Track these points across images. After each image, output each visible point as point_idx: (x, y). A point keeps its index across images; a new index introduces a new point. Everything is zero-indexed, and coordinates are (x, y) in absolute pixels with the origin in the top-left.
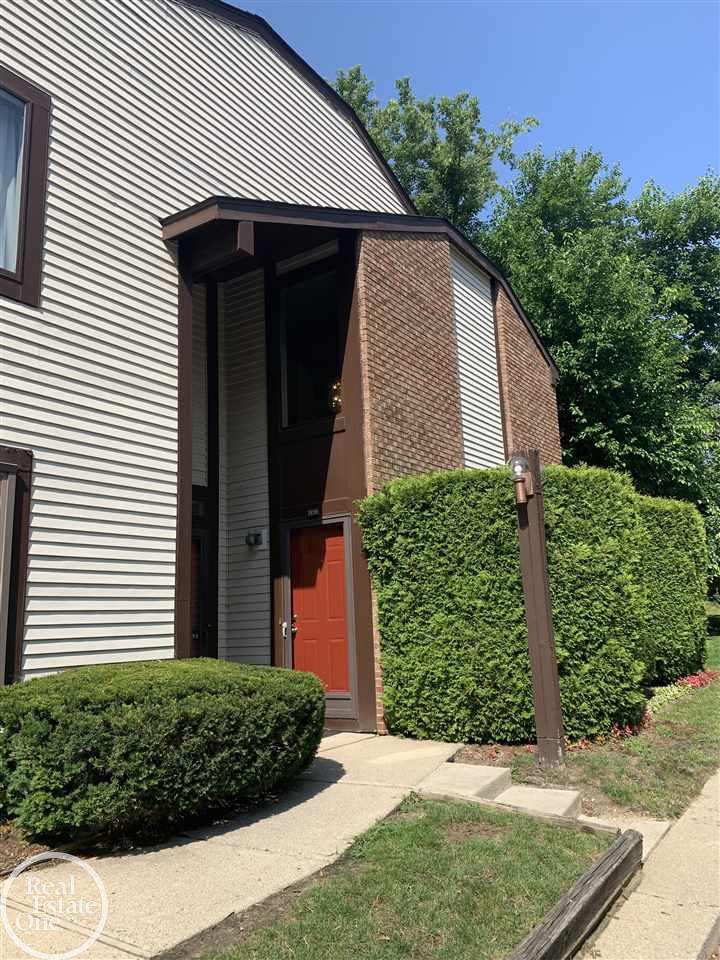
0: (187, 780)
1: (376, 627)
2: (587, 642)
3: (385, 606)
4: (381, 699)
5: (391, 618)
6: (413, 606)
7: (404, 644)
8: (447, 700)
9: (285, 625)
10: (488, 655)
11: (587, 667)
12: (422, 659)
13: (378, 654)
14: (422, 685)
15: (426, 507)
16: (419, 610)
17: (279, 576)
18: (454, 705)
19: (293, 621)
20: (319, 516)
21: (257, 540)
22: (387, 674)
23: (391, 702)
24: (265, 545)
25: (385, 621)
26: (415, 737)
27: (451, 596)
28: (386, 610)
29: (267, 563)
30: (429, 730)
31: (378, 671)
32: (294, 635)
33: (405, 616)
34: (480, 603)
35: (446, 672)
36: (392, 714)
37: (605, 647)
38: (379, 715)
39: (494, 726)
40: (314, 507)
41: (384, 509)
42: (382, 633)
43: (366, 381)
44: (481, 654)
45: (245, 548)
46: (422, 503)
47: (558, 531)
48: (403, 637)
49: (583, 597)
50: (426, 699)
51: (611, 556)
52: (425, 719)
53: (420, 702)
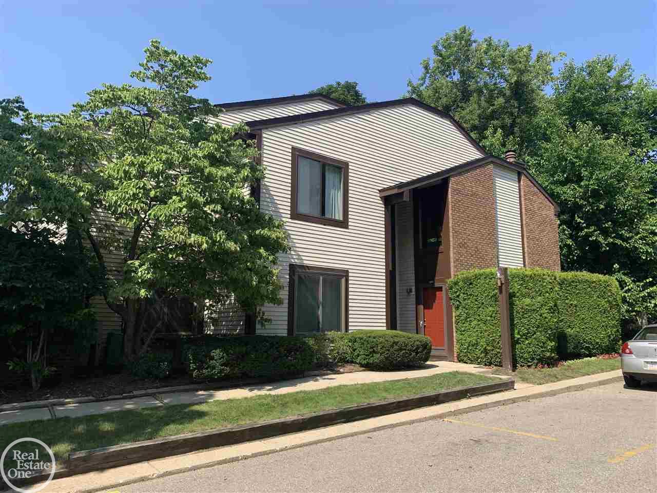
0: (395, 356)
1: (454, 325)
2: (528, 333)
3: (457, 318)
4: (456, 349)
5: (459, 322)
6: (467, 318)
7: (464, 331)
8: (477, 350)
9: (421, 323)
10: (491, 336)
11: (527, 342)
12: (469, 336)
13: (455, 334)
14: (469, 346)
15: (471, 284)
16: (468, 319)
17: (419, 304)
18: (480, 352)
19: (424, 321)
20: (433, 284)
21: (411, 291)
22: (458, 341)
23: (458, 351)
24: (414, 293)
25: (457, 323)
26: (467, 363)
27: (479, 316)
28: (458, 319)
29: (414, 299)
30: (472, 361)
31: (455, 340)
32: (425, 326)
33: (463, 322)
34: (489, 318)
35: (477, 341)
36: (459, 355)
37: (535, 336)
38: (455, 355)
39: (493, 360)
40: (432, 280)
41: (456, 283)
42: (456, 327)
43: (451, 234)
44: (489, 335)
45: (406, 294)
46: (469, 282)
47: (518, 294)
48: (463, 329)
49: (526, 318)
50: (471, 350)
51: (538, 304)
52: (470, 357)
53: (469, 351)
